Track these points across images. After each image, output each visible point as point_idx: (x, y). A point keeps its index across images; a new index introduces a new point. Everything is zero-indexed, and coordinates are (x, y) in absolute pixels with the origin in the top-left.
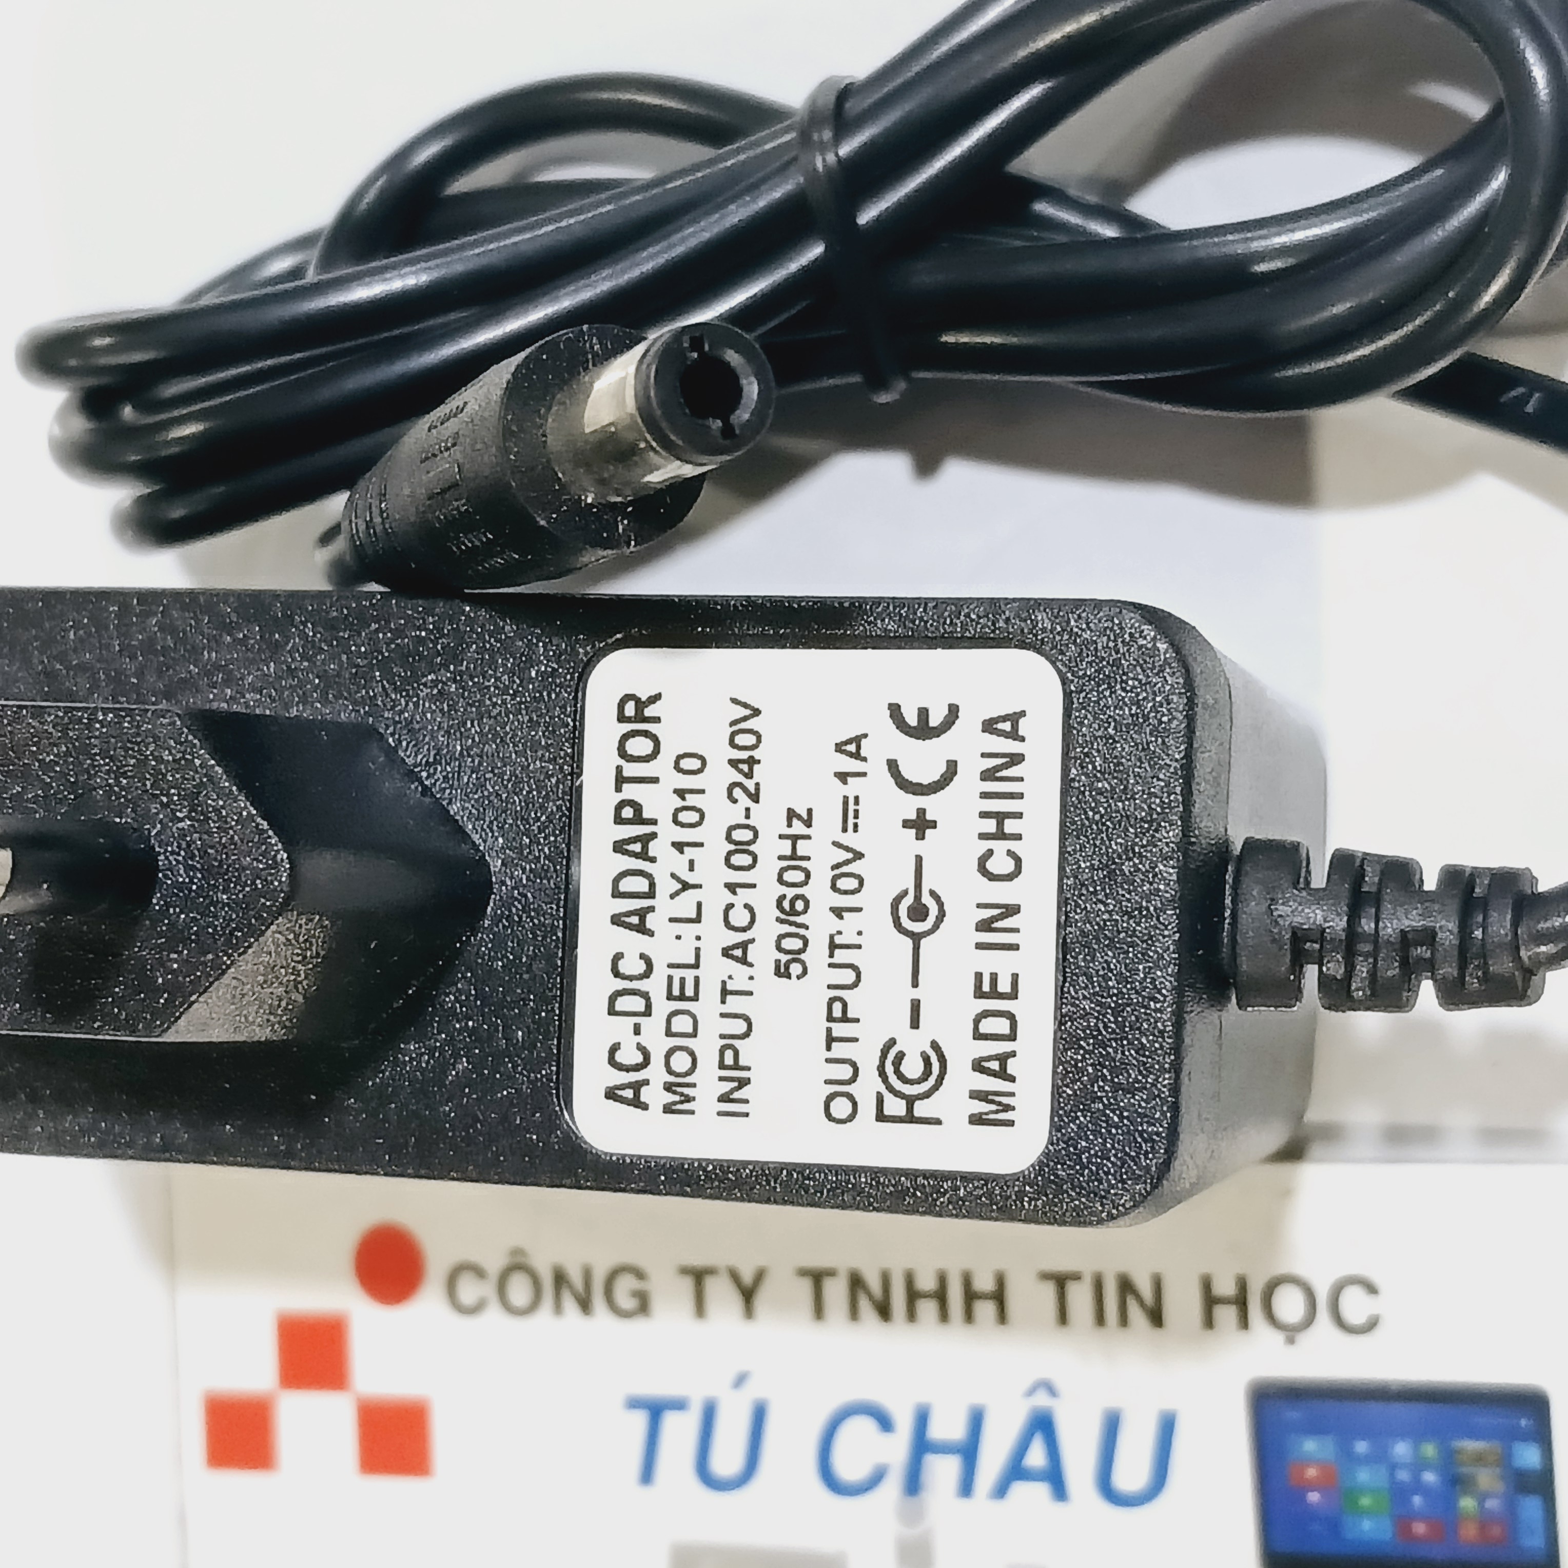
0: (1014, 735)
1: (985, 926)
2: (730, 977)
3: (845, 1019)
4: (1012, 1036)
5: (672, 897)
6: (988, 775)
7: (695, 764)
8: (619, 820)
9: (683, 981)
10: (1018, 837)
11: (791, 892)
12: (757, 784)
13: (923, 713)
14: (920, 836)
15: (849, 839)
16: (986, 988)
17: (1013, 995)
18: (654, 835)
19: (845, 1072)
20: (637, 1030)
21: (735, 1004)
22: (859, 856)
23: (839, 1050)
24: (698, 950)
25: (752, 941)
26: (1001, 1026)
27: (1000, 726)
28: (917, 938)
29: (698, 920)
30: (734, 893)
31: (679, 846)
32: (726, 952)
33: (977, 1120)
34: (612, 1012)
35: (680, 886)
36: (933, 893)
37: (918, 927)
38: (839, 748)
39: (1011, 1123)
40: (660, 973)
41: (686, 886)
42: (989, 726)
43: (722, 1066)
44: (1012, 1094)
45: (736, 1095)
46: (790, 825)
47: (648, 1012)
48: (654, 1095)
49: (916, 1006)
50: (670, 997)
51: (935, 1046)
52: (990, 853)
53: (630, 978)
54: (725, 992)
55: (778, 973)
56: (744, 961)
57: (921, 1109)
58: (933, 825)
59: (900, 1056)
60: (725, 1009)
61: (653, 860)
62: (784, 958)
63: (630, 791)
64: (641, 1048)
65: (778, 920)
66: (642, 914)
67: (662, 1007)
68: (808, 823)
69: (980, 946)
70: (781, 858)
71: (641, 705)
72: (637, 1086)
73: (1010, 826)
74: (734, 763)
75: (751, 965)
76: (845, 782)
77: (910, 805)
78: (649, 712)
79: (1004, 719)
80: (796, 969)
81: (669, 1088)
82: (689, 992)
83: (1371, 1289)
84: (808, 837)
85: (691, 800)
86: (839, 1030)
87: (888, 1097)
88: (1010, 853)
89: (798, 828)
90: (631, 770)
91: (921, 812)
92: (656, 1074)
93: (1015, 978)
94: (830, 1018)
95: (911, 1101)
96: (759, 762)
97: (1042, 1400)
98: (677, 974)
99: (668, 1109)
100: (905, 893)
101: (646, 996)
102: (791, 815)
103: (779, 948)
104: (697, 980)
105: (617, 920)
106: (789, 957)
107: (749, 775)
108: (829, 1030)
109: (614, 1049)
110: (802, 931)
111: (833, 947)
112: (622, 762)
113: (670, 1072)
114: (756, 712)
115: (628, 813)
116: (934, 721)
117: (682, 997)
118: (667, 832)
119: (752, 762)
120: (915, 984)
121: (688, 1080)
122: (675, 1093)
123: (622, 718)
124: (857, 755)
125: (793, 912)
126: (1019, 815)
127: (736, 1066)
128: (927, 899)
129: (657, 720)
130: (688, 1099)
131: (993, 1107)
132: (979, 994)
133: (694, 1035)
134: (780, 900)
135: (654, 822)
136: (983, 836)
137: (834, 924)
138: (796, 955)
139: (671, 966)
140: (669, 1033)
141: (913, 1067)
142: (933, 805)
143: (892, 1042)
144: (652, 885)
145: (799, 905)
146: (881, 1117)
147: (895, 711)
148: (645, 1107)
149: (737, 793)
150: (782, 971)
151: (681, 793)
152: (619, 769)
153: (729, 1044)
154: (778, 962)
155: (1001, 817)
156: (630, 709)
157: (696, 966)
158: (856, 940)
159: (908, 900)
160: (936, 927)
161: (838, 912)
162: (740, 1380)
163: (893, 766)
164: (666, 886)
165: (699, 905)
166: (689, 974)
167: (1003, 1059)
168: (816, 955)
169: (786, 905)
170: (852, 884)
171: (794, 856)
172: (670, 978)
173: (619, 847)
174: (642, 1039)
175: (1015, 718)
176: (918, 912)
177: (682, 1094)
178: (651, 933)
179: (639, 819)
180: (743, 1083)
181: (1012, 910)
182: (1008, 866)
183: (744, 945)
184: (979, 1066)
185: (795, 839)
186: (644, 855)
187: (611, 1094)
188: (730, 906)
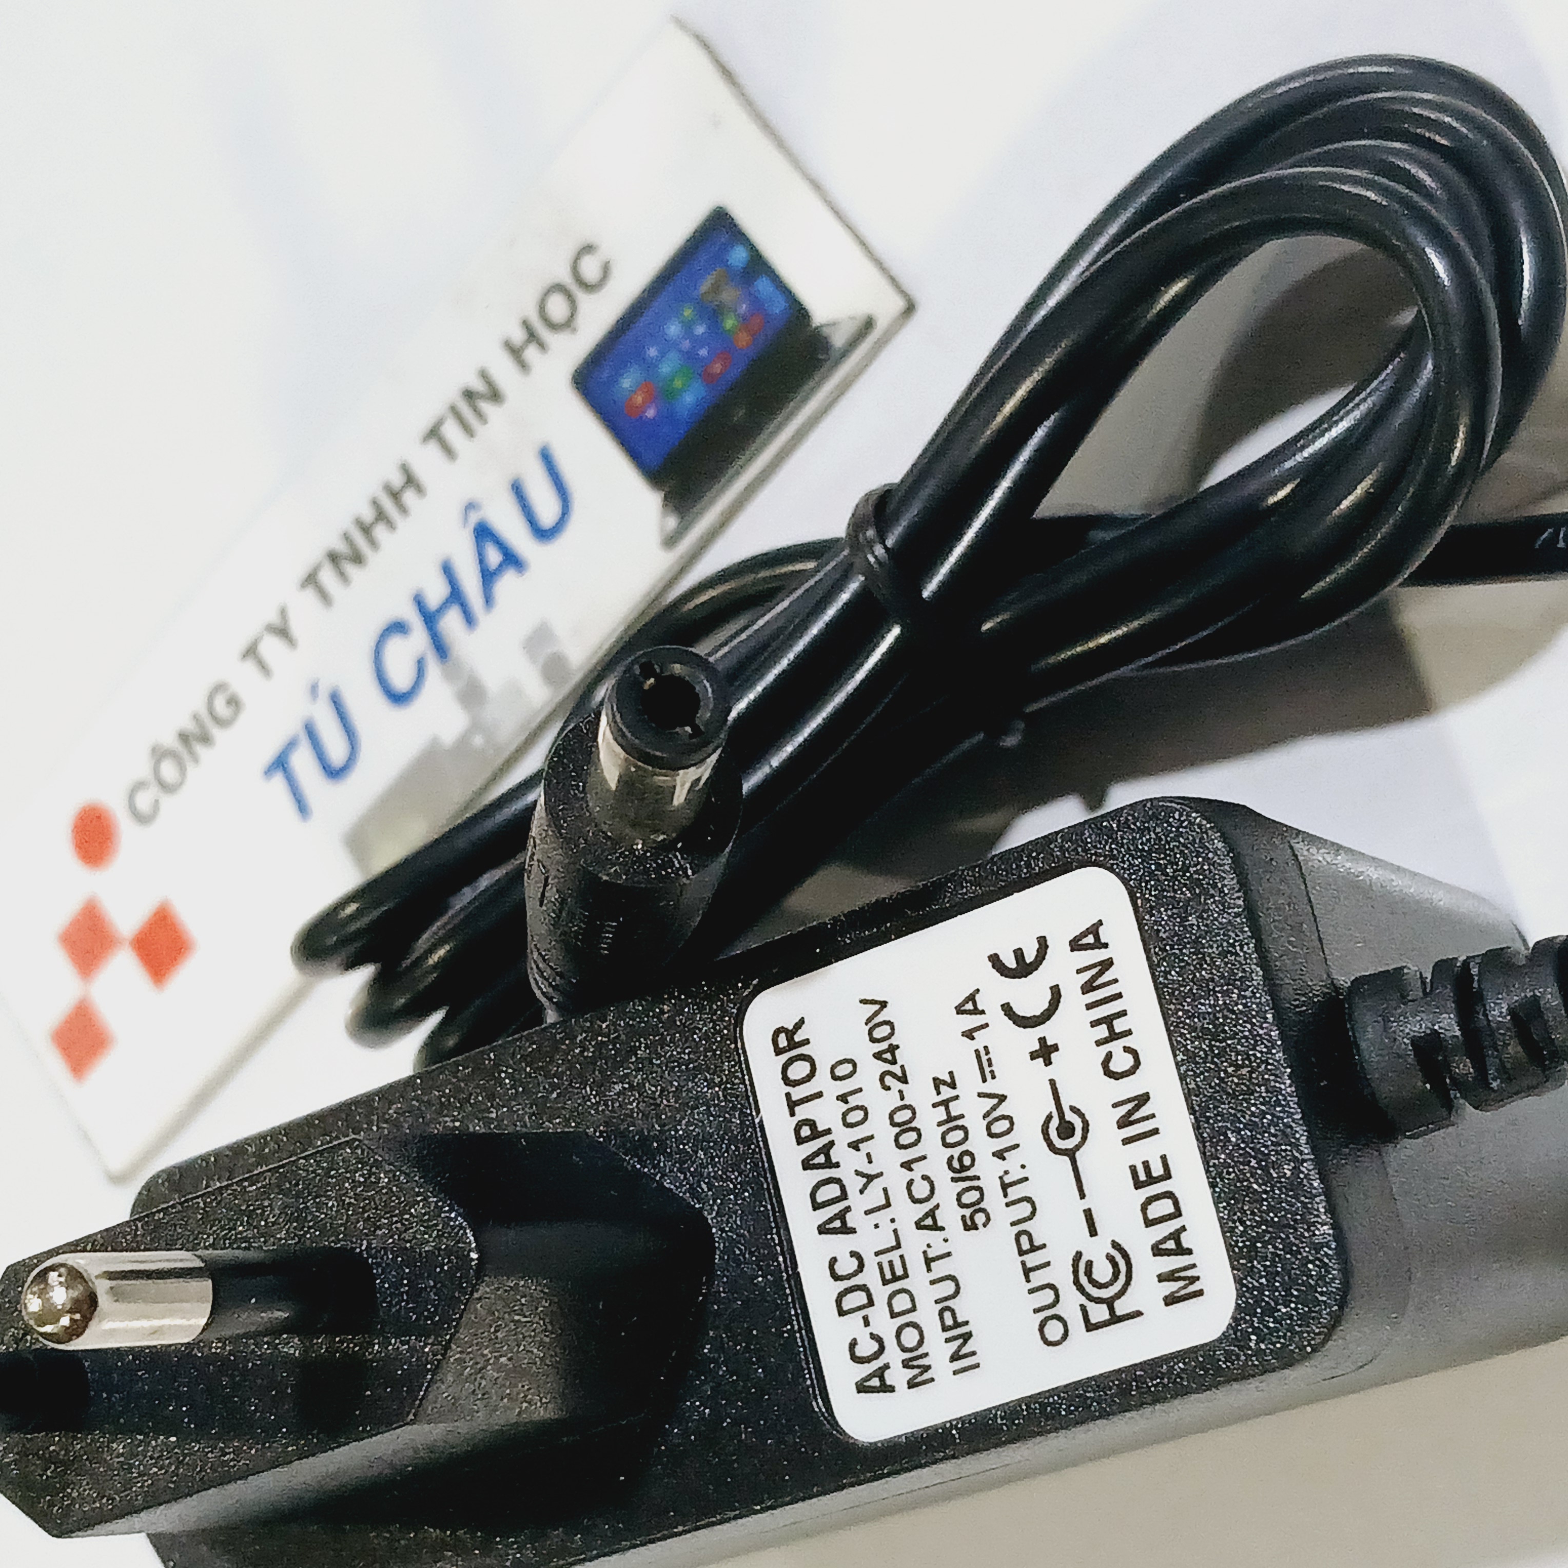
0: (1099, 944)
1: (1124, 1123)
2: (929, 1246)
3: (1034, 1249)
4: (1178, 1213)
5: (861, 1192)
6: (1088, 988)
7: (848, 1068)
8: (800, 1141)
9: (891, 1263)
10: (1129, 1033)
11: (956, 1152)
12: (902, 1067)
13: (1019, 954)
14: (1048, 1063)
15: (990, 1087)
16: (1142, 1177)
17: (1167, 1175)
18: (832, 1144)
19: (1047, 1297)
20: (867, 1322)
21: (939, 1269)
22: (1002, 1098)
23: (1038, 1278)
24: (895, 1231)
25: (937, 1206)
26: (1165, 1207)
27: (1085, 941)
28: (1071, 1154)
29: (888, 1205)
30: (911, 1170)
31: (855, 1146)
32: (919, 1225)
33: (1171, 1300)
34: (842, 1313)
35: (865, 1180)
36: (1074, 1109)
37: (1069, 1144)
38: (960, 1010)
39: (1200, 1293)
40: (871, 1263)
41: (870, 1178)
42: (1076, 945)
43: (945, 1329)
44: (1194, 1266)
45: (964, 1351)
46: (939, 1093)
47: (871, 1303)
48: (898, 1376)
49: (1088, 1214)
50: (885, 1282)
51: (1116, 1245)
52: (1109, 1056)
53: (848, 1277)
54: (928, 1261)
55: (967, 1228)
56: (936, 1227)
57: (1121, 1308)
58: (1055, 1048)
59: (1089, 1264)
60: (934, 1275)
61: (837, 1165)
62: (967, 1212)
63: (803, 1112)
64: (873, 1336)
65: (954, 1180)
66: (841, 1216)
67: (881, 1293)
68: (953, 1085)
69: (1127, 1141)
70: (940, 1124)
71: (790, 1034)
72: (880, 1373)
73: (1119, 1025)
74: (878, 1056)
75: (942, 1229)
76: (973, 1038)
77: (1030, 1038)
78: (797, 1038)
79: (1084, 934)
80: (980, 1218)
81: (906, 1364)
82: (899, 1272)
84: (957, 1097)
85: (853, 1101)
86: (1032, 1260)
87: (1091, 1307)
88: (1127, 1049)
89: (946, 1092)
90: (798, 1093)
91: (1042, 1041)
92: (893, 1356)
93: (1164, 1158)
94: (1021, 1253)
95: (1110, 1303)
96: (898, 1047)
97: (474, 519)
98: (884, 1258)
99: (912, 1384)
100: (1049, 1118)
101: (864, 1288)
102: (938, 1083)
103: (962, 1206)
104: (902, 1257)
105: (823, 1230)
106: (972, 1209)
107: (894, 1062)
108: (1023, 1263)
109: (853, 1344)
110: (975, 1183)
111: (1005, 1187)
112: (789, 1089)
113: (904, 1350)
114: (883, 1004)
115: (806, 1131)
116: (1030, 957)
117: (895, 1279)
118: (842, 1136)
119: (893, 1049)
120: (1082, 1196)
121: (920, 1351)
122: (913, 1367)
123: (778, 1051)
124: (976, 1011)
125: (963, 1168)
126: (1123, 1013)
127: (957, 1325)
128: (1070, 1116)
129: (806, 1042)
130: (927, 1368)
131: (1181, 1283)
132: (1138, 1185)
133: (913, 1309)
134: (950, 1160)
135: (828, 1131)
136: (1099, 1043)
137: (999, 1166)
138: (977, 1207)
139: (877, 1254)
140: (893, 1315)
141: (1103, 1272)
142: (1050, 1031)
143: (1079, 1255)
144: (843, 1189)
145: (967, 1161)
146: (1090, 1327)
147: (995, 961)
148: (891, 1389)
149: (889, 1080)
150: (970, 1225)
151: (843, 1098)
152: (788, 1095)
153: (945, 1307)
154: (963, 1217)
155: (1108, 1021)
156: (783, 1041)
157: (898, 1246)
158: (1021, 1174)
159: (1055, 1122)
160: (1084, 1138)
161: (1000, 1155)
163: (1007, 1009)
164: (853, 1184)
165: (885, 1190)
166: (894, 1256)
167: (1176, 1236)
168: (994, 1200)
169: (956, 1164)
170: (1005, 1126)
171: (950, 1119)
172: (880, 1265)
173: (807, 1165)
174: (874, 1328)
175: (1094, 929)
176: (1066, 1130)
177: (918, 1367)
178: (853, 1231)
179: (816, 1134)
180: (967, 1337)
181: (1143, 1099)
182: (1129, 1061)
183: (931, 1214)
184: (1158, 1250)
185: (945, 1103)
186: (830, 1164)
187: (862, 1388)
188: (910, 1183)
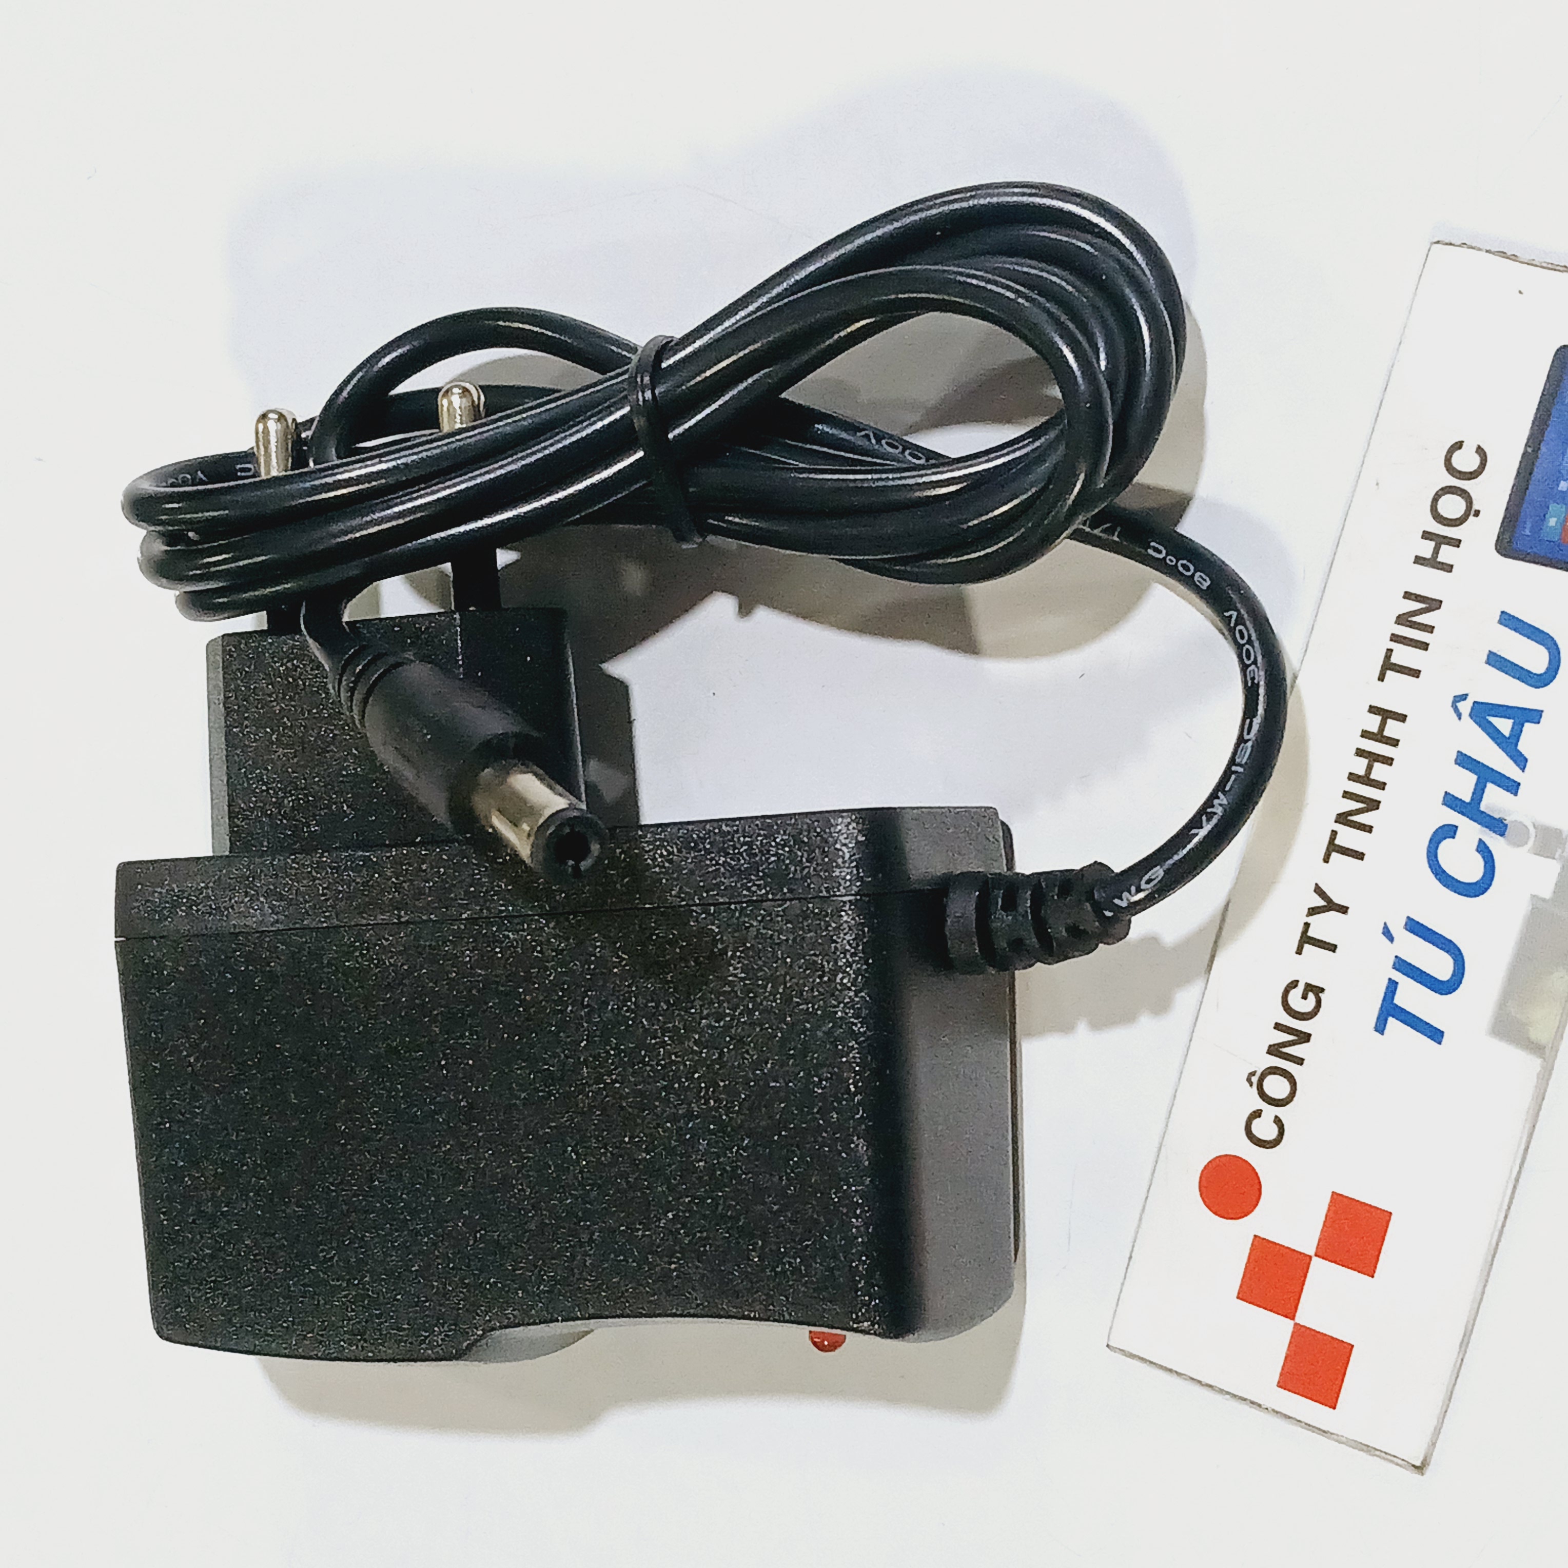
83: (1459, 445)
97: (1465, 707)
162: (1387, 933)
